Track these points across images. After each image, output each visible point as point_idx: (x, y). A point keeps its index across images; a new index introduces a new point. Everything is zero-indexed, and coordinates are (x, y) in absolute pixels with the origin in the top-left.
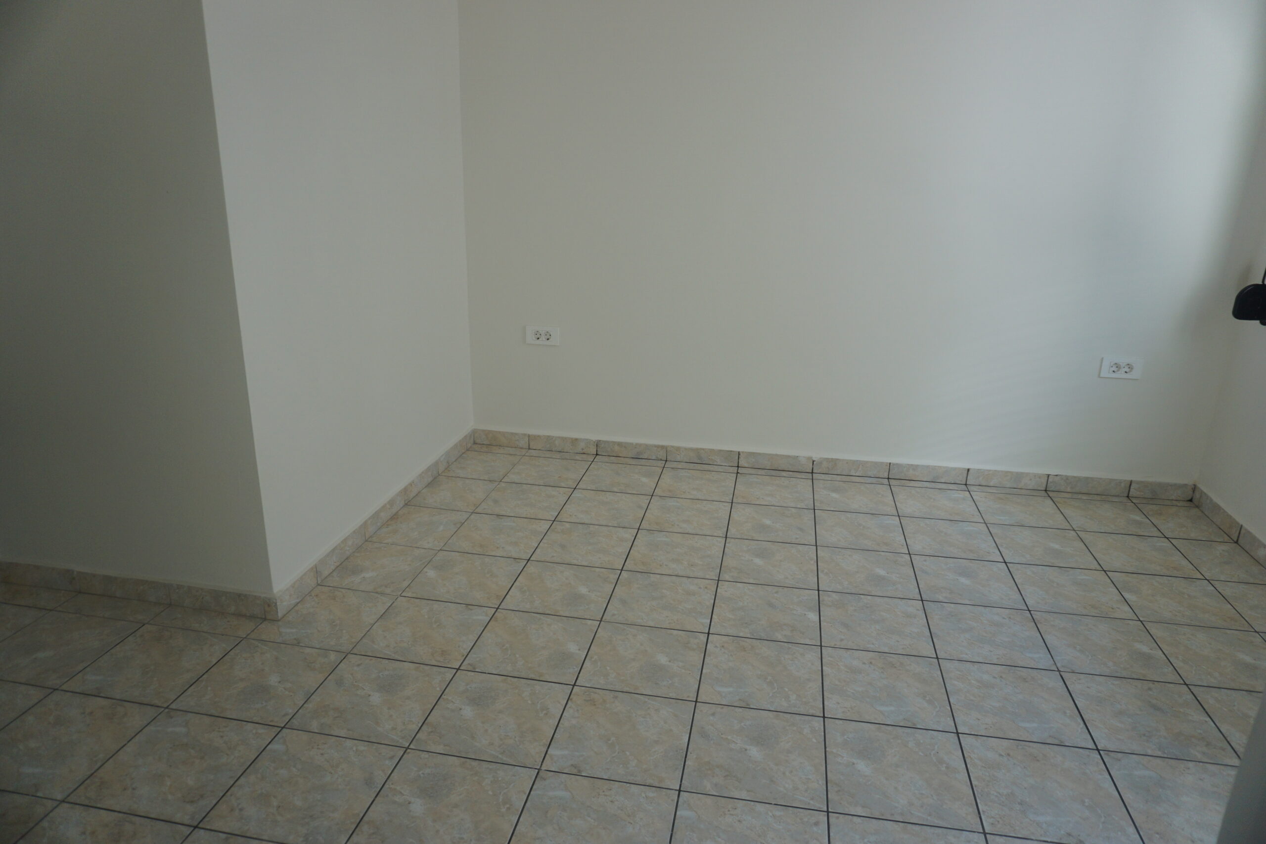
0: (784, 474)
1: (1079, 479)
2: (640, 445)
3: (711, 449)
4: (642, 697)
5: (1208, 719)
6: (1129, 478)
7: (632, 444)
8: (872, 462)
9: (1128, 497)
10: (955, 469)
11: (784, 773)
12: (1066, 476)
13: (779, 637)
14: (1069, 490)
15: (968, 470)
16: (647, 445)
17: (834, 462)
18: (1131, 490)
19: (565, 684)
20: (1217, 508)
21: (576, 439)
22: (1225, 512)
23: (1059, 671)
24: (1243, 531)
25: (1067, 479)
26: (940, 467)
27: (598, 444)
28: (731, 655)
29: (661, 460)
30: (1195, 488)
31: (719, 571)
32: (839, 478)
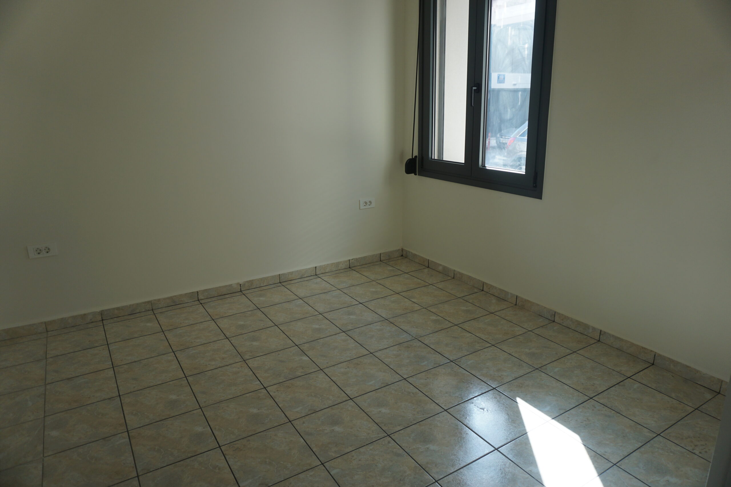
0: (227, 296)
1: (361, 258)
2: (133, 305)
3: (180, 295)
4: (262, 433)
5: (471, 334)
6: (379, 252)
7: (127, 306)
8: (270, 276)
9: (380, 261)
10: (310, 269)
11: (358, 430)
12: (356, 258)
13: (299, 374)
14: (358, 265)
15: (316, 267)
16: (137, 304)
17: (251, 282)
18: (381, 257)
19: (214, 449)
20: (415, 255)
21: (85, 315)
22: (419, 256)
23: (416, 338)
24: (429, 261)
25: (357, 260)
26: (303, 270)
27: (102, 313)
28: (286, 393)
29: (149, 310)
30: (402, 250)
31: (240, 356)
32: (256, 290)
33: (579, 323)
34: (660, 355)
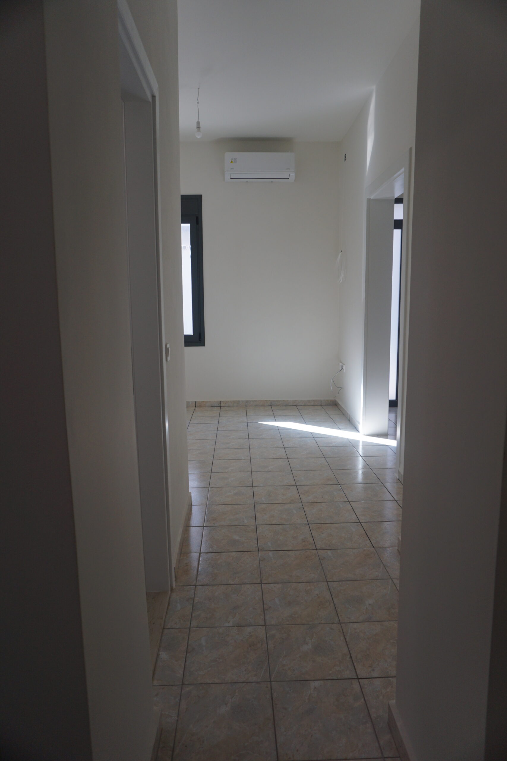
34: (273, 401)
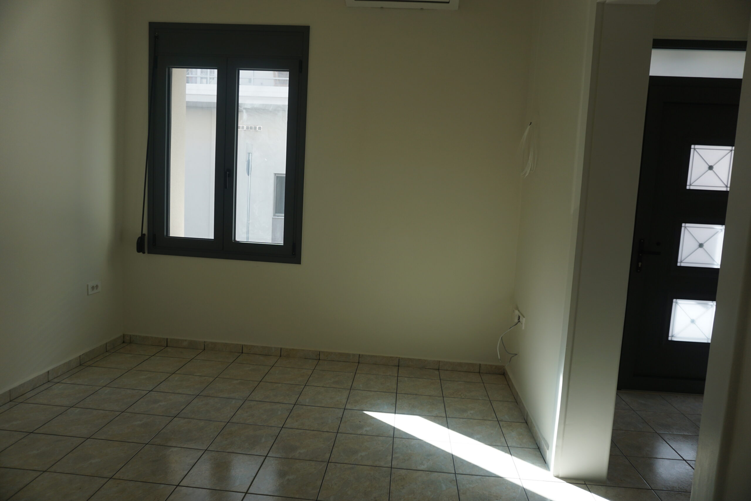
20: (145, 338)
22: (152, 337)
24: (168, 340)
30: (124, 336)
33: (341, 354)
